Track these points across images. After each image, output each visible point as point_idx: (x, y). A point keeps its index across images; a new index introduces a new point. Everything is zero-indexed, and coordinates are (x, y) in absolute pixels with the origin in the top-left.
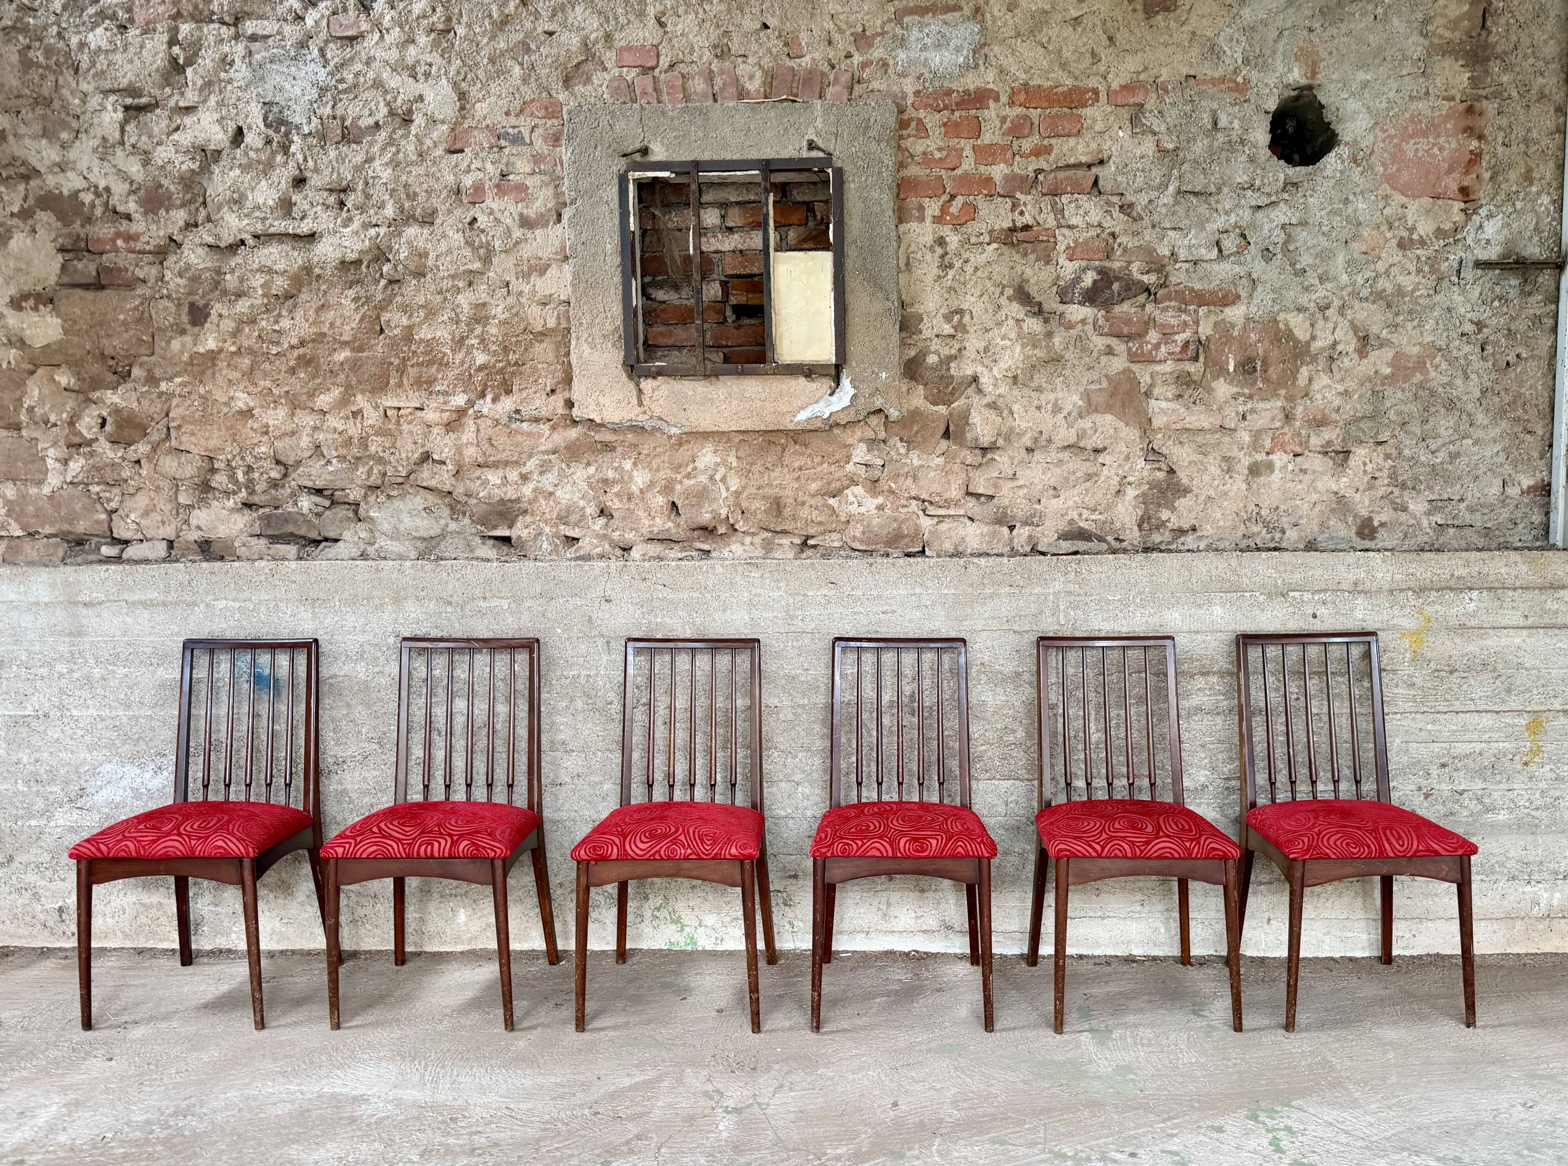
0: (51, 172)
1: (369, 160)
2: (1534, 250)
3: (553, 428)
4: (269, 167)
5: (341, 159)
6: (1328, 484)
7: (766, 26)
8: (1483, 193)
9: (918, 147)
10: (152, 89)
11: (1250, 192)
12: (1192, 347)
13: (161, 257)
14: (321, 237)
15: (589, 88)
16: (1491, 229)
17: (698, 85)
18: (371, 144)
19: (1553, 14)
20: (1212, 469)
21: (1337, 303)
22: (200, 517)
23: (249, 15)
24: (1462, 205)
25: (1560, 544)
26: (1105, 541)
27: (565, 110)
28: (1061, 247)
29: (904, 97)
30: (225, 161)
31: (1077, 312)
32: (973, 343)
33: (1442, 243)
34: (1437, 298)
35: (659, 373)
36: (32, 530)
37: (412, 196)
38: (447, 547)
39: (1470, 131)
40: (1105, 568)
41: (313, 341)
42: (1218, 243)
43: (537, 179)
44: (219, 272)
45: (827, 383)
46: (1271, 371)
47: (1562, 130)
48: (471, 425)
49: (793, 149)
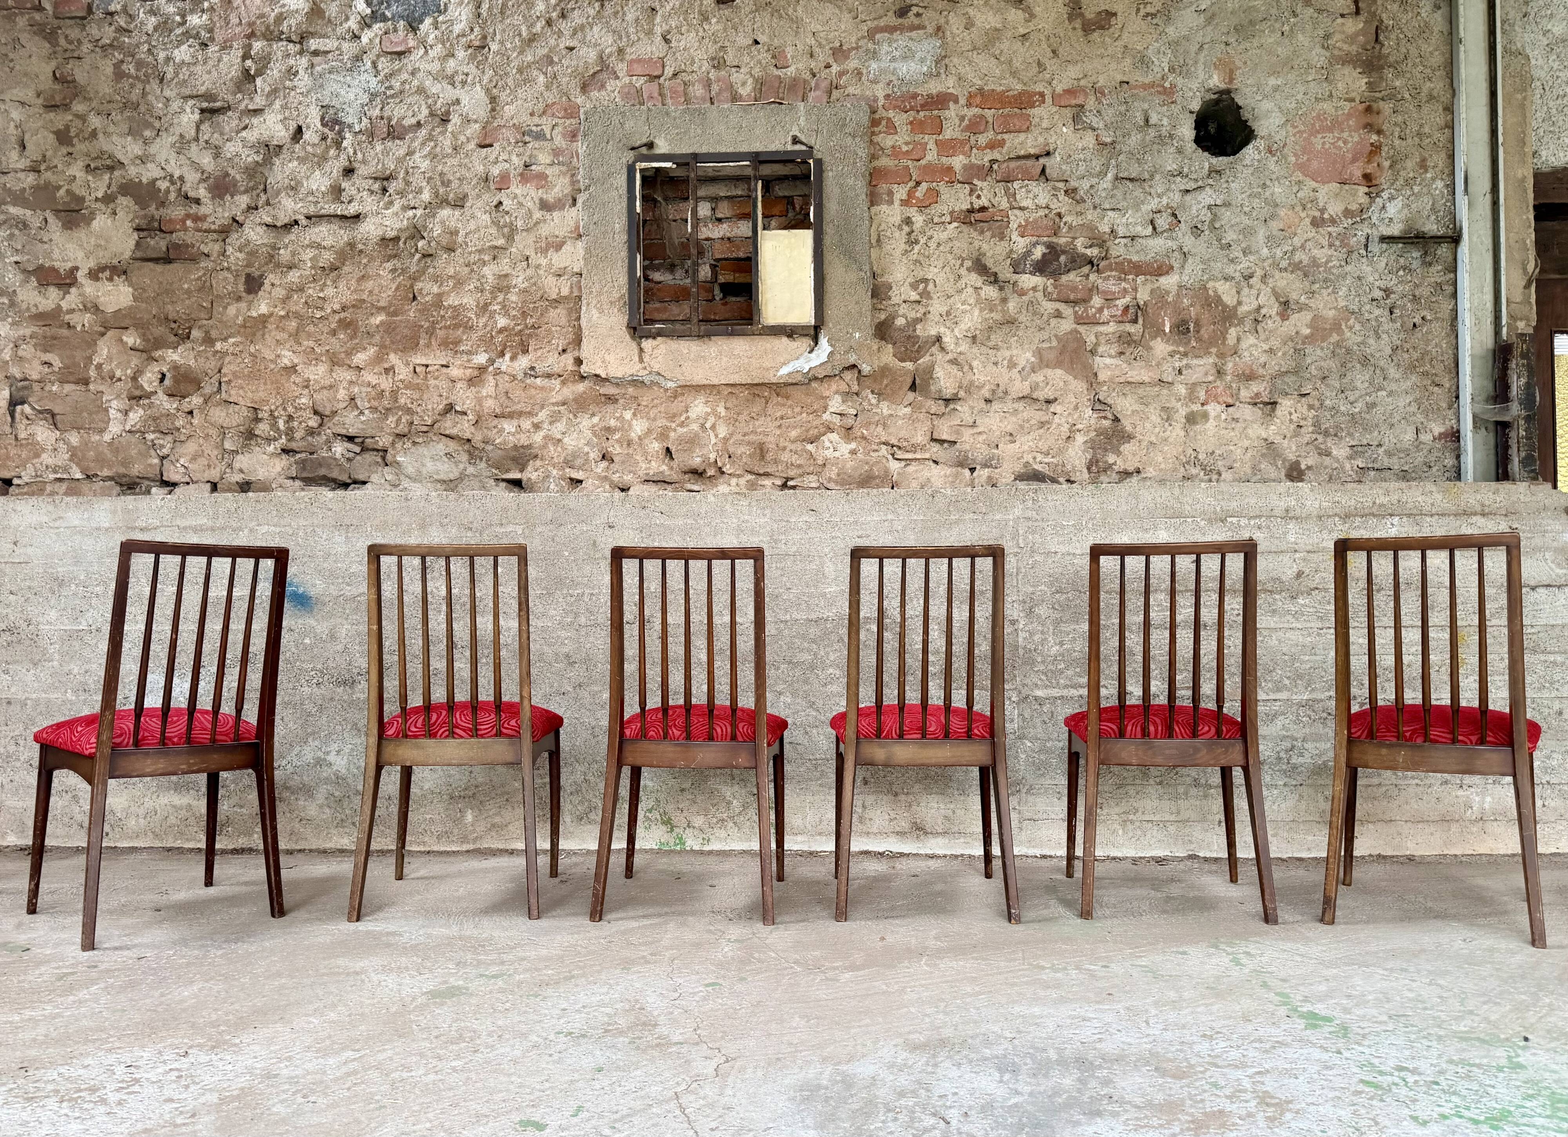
0: (133, 163)
1: (410, 153)
2: (1432, 227)
3: (563, 383)
4: (324, 158)
5: (386, 152)
6: (1258, 431)
7: (756, 42)
8: (1384, 179)
9: (888, 141)
10: (226, 96)
11: (1179, 179)
12: (1132, 310)
13: (224, 235)
14: (366, 217)
15: (603, 93)
16: (1393, 209)
17: (698, 90)
18: (413, 140)
19: (1436, 30)
20: (1153, 418)
21: (1259, 273)
22: (242, 461)
23: (312, 35)
24: (1366, 190)
25: (1470, 477)
26: (1057, 482)
27: (582, 111)
28: (1014, 225)
29: (876, 100)
30: (285, 154)
31: (1028, 281)
32: (937, 307)
33: (1350, 221)
34: (1348, 268)
35: (659, 334)
36: (90, 474)
37: (446, 183)
38: (464, 489)
39: (1369, 127)
40: (1060, 497)
41: (354, 306)
42: (1152, 222)
43: (556, 169)
44: (274, 247)
45: (807, 342)
46: (1203, 331)
47: (1451, 126)
48: (490, 380)
49: (779, 143)
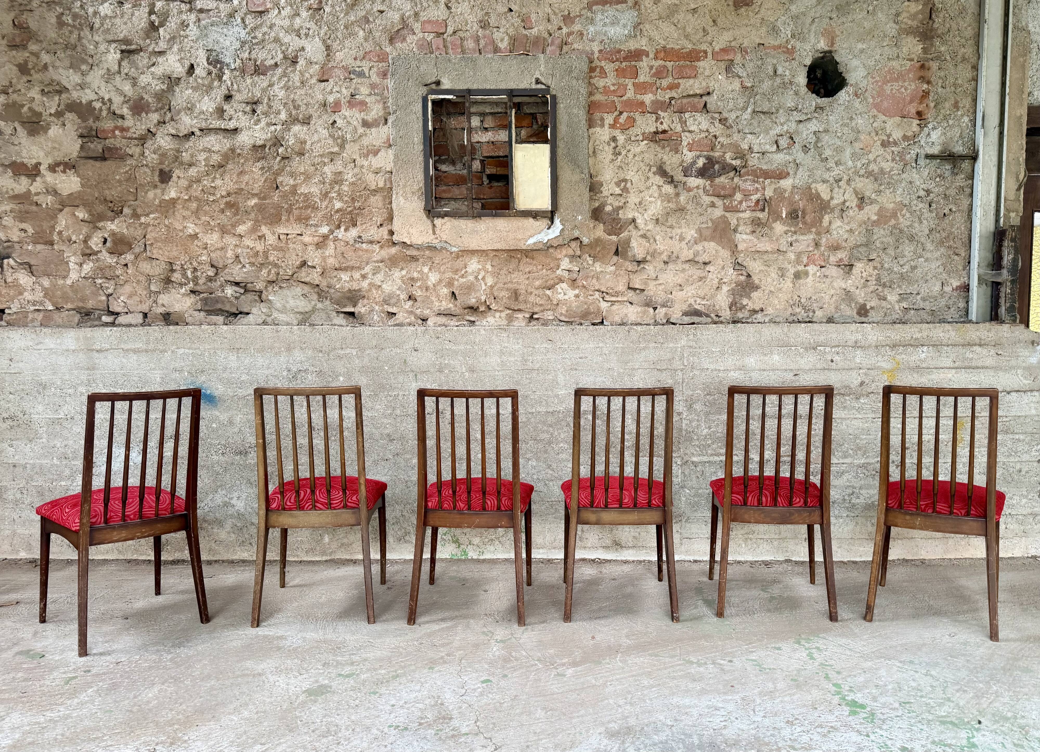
0: (75, 89)
1: (271, 85)
2: (959, 149)
3: (381, 247)
4: (210, 88)
5: (254, 84)
6: (840, 284)
7: (511, 10)
8: (929, 115)
9: (601, 83)
10: (138, 41)
11: (795, 113)
12: (761, 203)
13: (142, 142)
14: (241, 130)
15: (405, 44)
16: (935, 136)
17: (470, 44)
18: (272, 76)
19: (970, 12)
20: (773, 275)
21: (846, 178)
22: (164, 299)
24: (918, 122)
25: (974, 319)
26: (710, 317)
27: (390, 57)
28: (685, 143)
29: (593, 53)
30: (183, 84)
31: (694, 182)
32: (633, 199)
33: (906, 143)
34: (904, 176)
35: (446, 215)
36: (59, 306)
37: (297, 107)
38: (316, 318)
39: (922, 79)
40: (711, 332)
41: (236, 193)
42: (776, 142)
43: (373, 98)
44: (178, 151)
45: (546, 222)
46: (807, 217)
47: (975, 79)
48: (331, 245)
49: (527, 83)
